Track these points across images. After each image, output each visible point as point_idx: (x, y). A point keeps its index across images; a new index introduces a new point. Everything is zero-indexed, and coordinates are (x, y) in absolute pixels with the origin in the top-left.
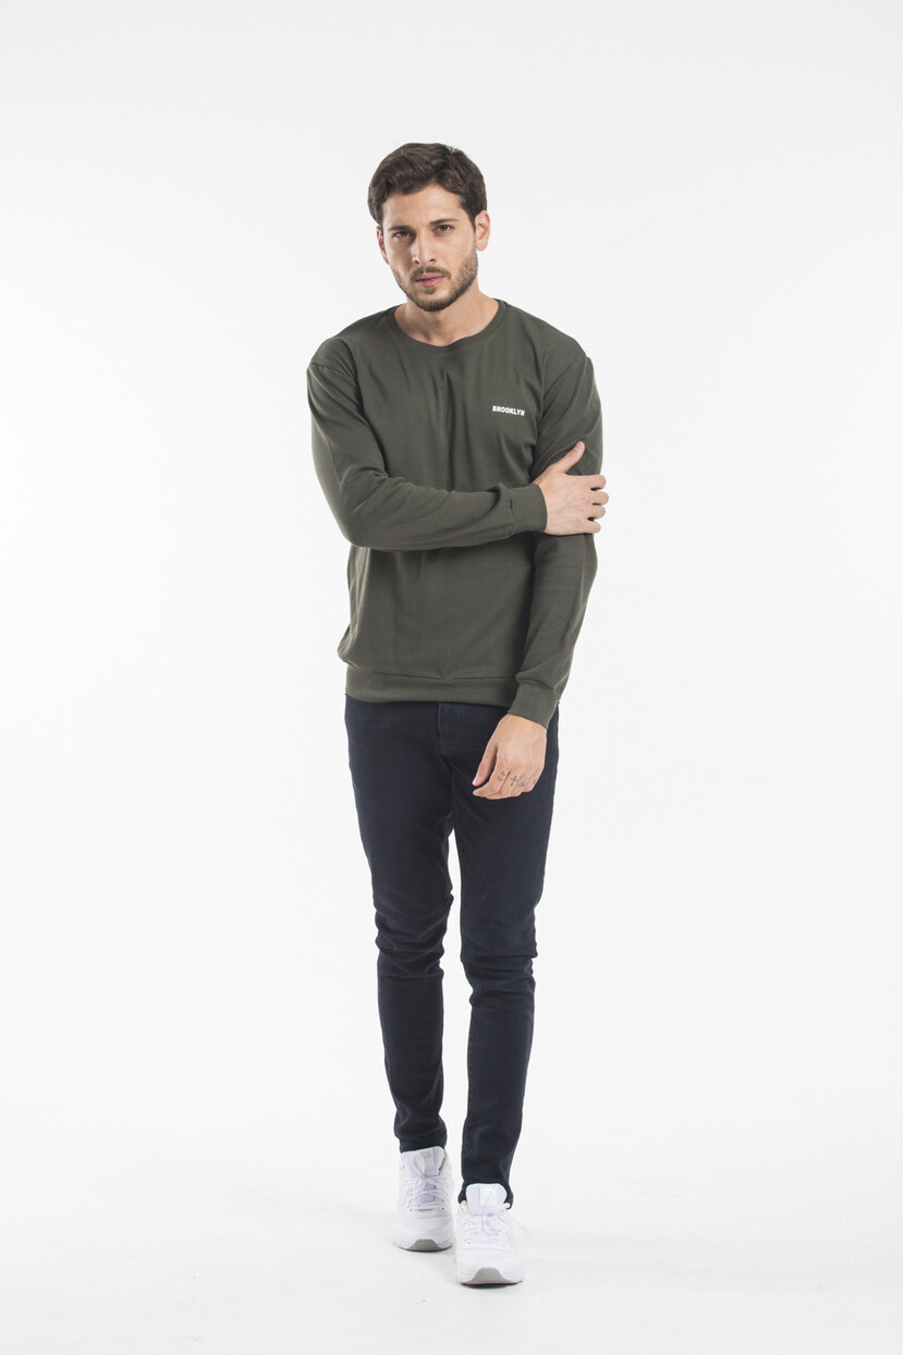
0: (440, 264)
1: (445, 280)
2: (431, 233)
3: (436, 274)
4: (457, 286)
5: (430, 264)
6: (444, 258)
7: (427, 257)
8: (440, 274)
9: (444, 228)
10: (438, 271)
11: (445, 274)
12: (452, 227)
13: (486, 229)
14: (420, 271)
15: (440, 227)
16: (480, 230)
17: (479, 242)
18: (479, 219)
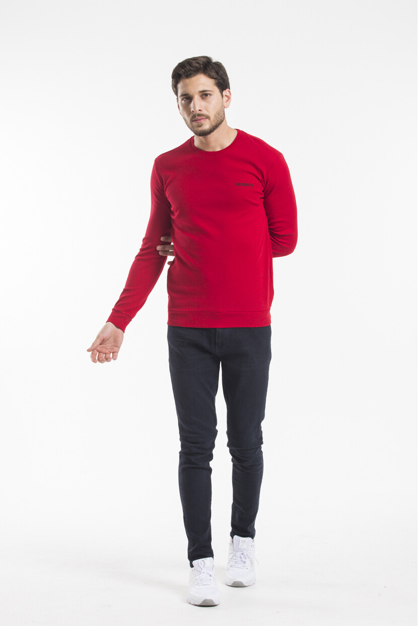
0: (204, 112)
1: (207, 120)
2: (200, 98)
3: (202, 117)
4: (214, 124)
5: (199, 112)
6: (207, 110)
7: (198, 108)
8: (205, 117)
9: (206, 95)
10: (203, 115)
11: (208, 117)
12: (210, 95)
13: (229, 98)
14: (194, 116)
15: (204, 95)
16: (225, 99)
17: (225, 104)
18: (225, 92)
